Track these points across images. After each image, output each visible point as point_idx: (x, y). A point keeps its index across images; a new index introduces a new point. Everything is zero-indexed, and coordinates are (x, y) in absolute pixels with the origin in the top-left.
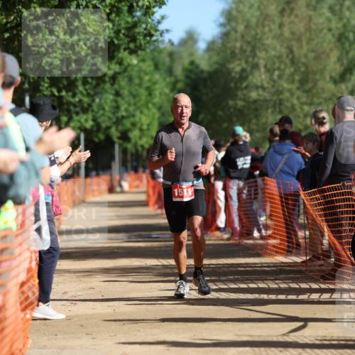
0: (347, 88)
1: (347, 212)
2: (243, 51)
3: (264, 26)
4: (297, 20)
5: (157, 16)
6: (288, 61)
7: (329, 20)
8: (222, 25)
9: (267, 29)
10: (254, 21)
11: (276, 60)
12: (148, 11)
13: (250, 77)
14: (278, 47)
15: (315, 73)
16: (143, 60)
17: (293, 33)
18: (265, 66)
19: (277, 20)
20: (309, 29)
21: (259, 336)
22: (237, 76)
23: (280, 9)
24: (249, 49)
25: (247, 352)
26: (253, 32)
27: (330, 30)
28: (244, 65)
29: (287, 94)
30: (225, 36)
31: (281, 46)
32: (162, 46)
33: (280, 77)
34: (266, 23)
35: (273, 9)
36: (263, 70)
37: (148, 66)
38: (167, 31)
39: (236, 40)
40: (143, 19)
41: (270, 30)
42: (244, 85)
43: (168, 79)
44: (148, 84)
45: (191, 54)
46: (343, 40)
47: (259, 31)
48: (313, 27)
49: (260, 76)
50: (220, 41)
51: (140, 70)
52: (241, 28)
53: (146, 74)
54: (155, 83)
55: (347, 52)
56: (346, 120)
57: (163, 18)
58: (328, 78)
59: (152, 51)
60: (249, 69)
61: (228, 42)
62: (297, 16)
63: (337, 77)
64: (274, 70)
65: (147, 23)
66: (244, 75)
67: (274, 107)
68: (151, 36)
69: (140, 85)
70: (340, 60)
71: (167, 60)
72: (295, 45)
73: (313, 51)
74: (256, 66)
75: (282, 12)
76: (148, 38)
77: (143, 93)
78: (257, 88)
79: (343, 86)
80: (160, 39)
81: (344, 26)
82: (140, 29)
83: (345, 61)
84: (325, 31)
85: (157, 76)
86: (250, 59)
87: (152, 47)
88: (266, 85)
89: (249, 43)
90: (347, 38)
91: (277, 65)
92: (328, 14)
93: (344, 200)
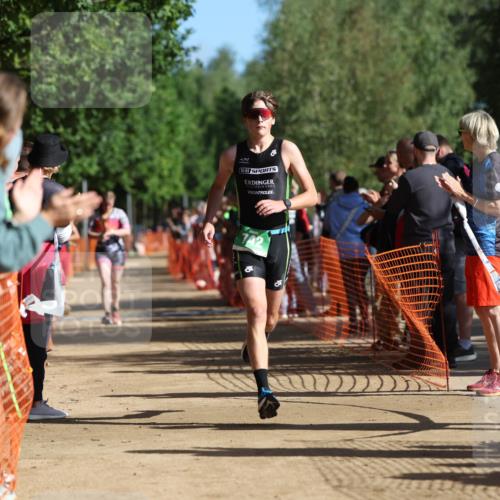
0: (425, 122)
1: (427, 282)
2: (292, 75)
3: (318, 43)
4: (360, 36)
5: (181, 30)
6: (349, 88)
7: (403, 36)
8: (266, 41)
9: (322, 46)
10: (306, 36)
11: (334, 86)
12: (169, 24)
13: (302, 109)
14: (337, 70)
15: (383, 103)
16: (164, 87)
17: (356, 52)
18: (321, 94)
19: (336, 36)
20: (376, 47)
21: (315, 442)
22: (285, 106)
23: (339, 20)
24: (300, 73)
25: (300, 462)
26: (305, 51)
27: (404, 48)
28: (293, 92)
29: (349, 130)
30: (270, 55)
31: (341, 68)
32: (187, 69)
33: (340, 107)
34: (322, 39)
35: (330, 21)
36: (317, 99)
37: (170, 94)
38: (195, 48)
39: (283, 61)
40: (164, 33)
41: (327, 48)
42: (294, 117)
43: (195, 112)
44: (170, 118)
45: (224, 79)
46: (421, 61)
47: (312, 50)
48: (382, 44)
49: (314, 107)
50: (263, 62)
51: (160, 99)
52: (290, 46)
53: (167, 104)
54: (179, 117)
55: (426, 77)
56: (425, 163)
57: (189, 32)
58: (401, 109)
59: (175, 75)
60: (299, 97)
61: (273, 63)
62: (361, 30)
63: (413, 108)
64: (332, 99)
65: (168, 39)
66: (294, 105)
67: (333, 146)
68: (173, 55)
69: (160, 118)
70: (416, 86)
71: (194, 86)
72: (359, 67)
73: (382, 75)
74: (308, 94)
75: (342, 25)
76: (169, 59)
77: (164, 129)
78: (310, 121)
79: (420, 120)
80: (185, 59)
81: (423, 43)
82: (160, 47)
83: (423, 88)
84: (399, 50)
85: (181, 108)
86: (302, 85)
87: (175, 70)
88: (322, 118)
89: (299, 65)
90: (426, 59)
91: (335, 94)
92: (402, 29)
93: (424, 266)
